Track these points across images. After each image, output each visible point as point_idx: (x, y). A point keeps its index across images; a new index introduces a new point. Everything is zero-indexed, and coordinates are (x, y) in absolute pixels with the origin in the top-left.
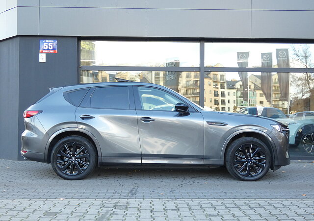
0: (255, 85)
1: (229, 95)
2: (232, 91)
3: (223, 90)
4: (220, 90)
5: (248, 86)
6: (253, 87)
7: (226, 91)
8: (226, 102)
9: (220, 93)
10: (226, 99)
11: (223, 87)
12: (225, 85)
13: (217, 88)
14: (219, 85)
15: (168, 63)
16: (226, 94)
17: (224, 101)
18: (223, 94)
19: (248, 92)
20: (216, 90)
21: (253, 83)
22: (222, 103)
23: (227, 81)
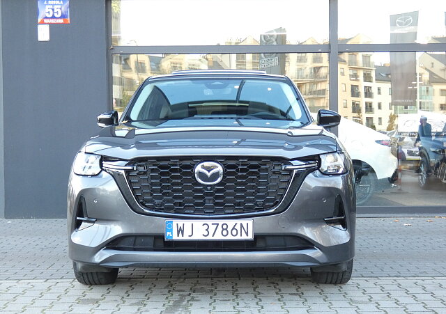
0: (431, 74)
1: (379, 93)
2: (386, 87)
3: (368, 84)
4: (362, 85)
5: (418, 77)
6: (426, 77)
7: (374, 85)
8: (375, 106)
9: (362, 90)
10: (375, 101)
11: (367, 78)
12: (373, 74)
13: (357, 80)
14: (361, 74)
15: (264, 36)
16: (374, 90)
17: (371, 106)
18: (368, 93)
19: (418, 87)
20: (355, 83)
21: (426, 69)
22: (366, 108)
23: (376, 67)
